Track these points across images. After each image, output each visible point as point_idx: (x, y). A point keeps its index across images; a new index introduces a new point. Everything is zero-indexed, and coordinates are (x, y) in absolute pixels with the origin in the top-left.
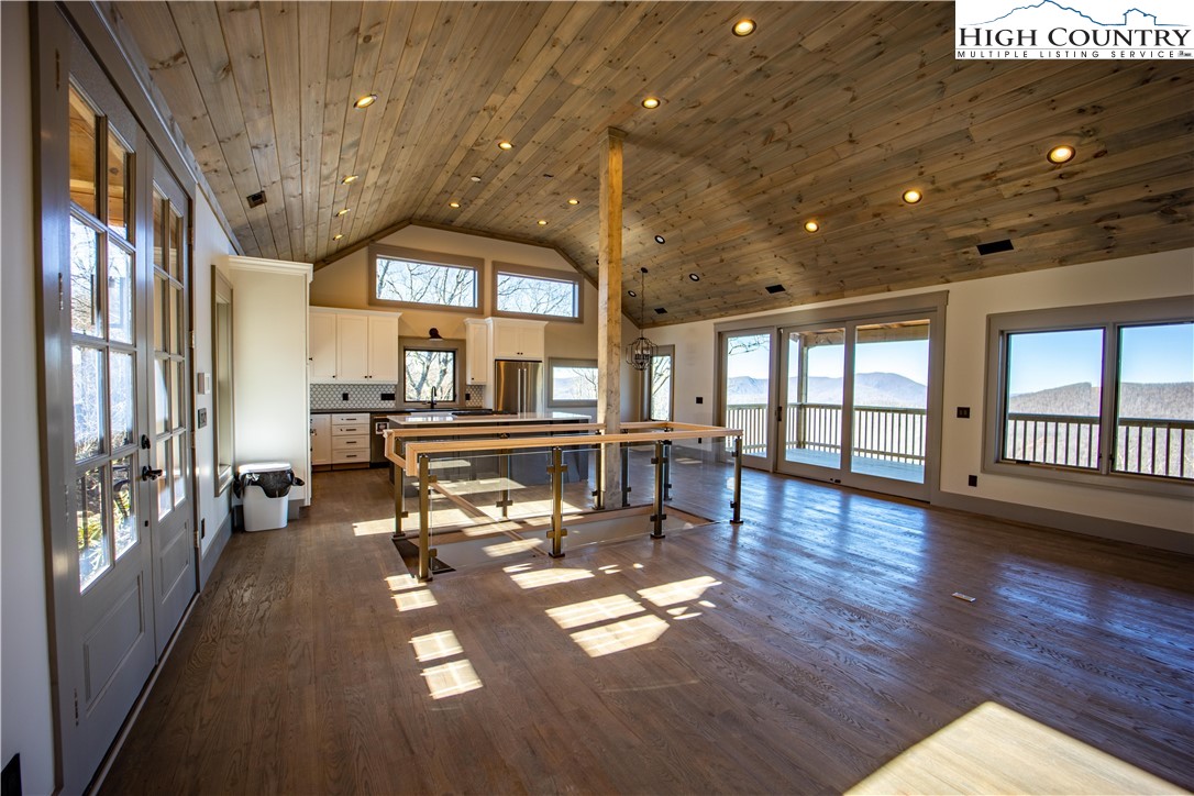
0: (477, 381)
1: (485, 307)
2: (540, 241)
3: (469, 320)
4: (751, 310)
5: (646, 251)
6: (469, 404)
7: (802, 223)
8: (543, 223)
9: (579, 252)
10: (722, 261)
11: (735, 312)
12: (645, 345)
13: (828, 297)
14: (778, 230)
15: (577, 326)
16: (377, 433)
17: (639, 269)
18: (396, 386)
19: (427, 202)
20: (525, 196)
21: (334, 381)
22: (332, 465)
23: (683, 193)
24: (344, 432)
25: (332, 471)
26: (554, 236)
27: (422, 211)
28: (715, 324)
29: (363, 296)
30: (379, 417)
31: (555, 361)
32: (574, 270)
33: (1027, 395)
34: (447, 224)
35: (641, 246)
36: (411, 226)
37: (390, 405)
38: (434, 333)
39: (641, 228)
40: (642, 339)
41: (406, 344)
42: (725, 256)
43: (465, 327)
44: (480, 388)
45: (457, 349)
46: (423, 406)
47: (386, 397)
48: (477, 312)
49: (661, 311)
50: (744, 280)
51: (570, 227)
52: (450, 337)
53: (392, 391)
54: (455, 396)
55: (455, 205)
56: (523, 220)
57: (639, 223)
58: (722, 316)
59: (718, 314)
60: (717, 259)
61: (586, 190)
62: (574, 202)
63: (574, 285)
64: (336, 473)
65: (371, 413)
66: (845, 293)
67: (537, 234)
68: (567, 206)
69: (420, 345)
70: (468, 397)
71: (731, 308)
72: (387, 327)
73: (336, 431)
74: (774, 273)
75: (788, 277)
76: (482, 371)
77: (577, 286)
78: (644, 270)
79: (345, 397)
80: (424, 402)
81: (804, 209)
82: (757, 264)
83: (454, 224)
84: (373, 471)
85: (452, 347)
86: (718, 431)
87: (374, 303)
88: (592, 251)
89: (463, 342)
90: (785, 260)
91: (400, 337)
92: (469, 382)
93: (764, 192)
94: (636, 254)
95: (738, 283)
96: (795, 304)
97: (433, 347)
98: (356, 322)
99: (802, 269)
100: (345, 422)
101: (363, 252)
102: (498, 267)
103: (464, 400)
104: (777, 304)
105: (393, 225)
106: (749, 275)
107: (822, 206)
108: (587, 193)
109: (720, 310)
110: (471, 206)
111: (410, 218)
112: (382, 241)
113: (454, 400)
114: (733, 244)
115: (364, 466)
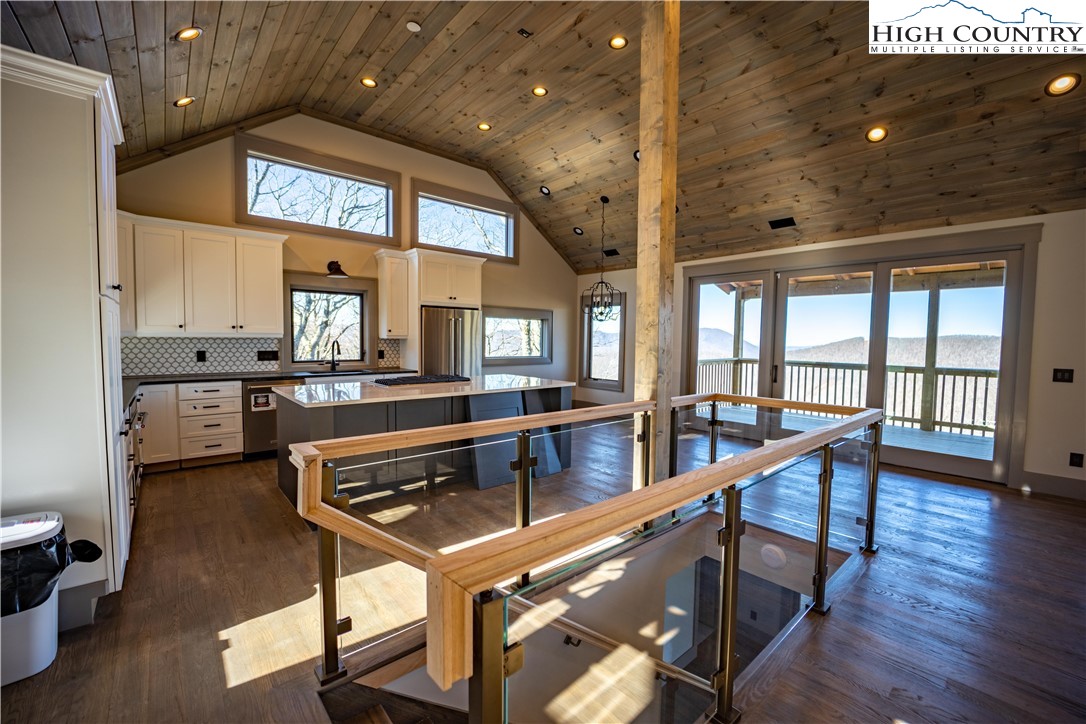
0: (395, 334)
1: (402, 235)
2: (471, 159)
3: (383, 252)
4: (740, 250)
5: (614, 173)
6: (383, 363)
7: (863, 128)
8: (484, 127)
9: (519, 175)
10: (720, 185)
11: (713, 253)
12: (605, 291)
13: (855, 232)
14: (824, 139)
15: (511, 268)
16: (254, 409)
17: (598, 199)
18: (279, 340)
19: (327, 73)
20: (476, 73)
21: (181, 333)
22: (181, 461)
23: (702, 82)
24: (200, 411)
25: (181, 469)
26: (491, 152)
27: (317, 91)
28: (684, 268)
29: (228, 208)
30: (255, 387)
31: (489, 310)
32: (509, 200)
33: (818, 347)
34: (351, 119)
35: (609, 166)
36: (299, 116)
37: (272, 367)
38: (334, 268)
39: (618, 140)
40: (602, 282)
41: (294, 281)
42: (729, 178)
43: (376, 262)
44: (397, 343)
45: (367, 292)
46: (320, 368)
47: (263, 356)
48: (394, 243)
49: (612, 253)
50: (743, 211)
51: (517, 137)
52: (355, 274)
53: (274, 347)
54: (363, 353)
55: (369, 82)
56: (460, 118)
57: (618, 132)
58: (694, 258)
59: (688, 256)
60: (715, 183)
61: (567, 68)
62: (540, 91)
63: (507, 217)
64: (187, 474)
65: (243, 380)
66: (881, 229)
67: (469, 146)
68: (527, 97)
69: (315, 284)
70: (381, 355)
71: (709, 249)
72: (267, 256)
73: (185, 409)
74: (787, 201)
75: (807, 207)
76: (403, 323)
77: (511, 221)
78: (605, 200)
79: (201, 356)
80: (320, 362)
81: (877, 106)
82: (768, 190)
83: (361, 119)
84: (248, 466)
85: (360, 287)
86: (686, 400)
87: (242, 219)
88: (538, 173)
89: (375, 282)
90: (815, 183)
91: (286, 272)
92: (384, 334)
93: (828, 80)
94: (600, 177)
95: (732, 216)
96: (805, 243)
97: (333, 287)
98: (215, 244)
99: (832, 197)
100: (201, 395)
101: (226, 144)
102: (420, 187)
103: (376, 357)
104: (777, 243)
105: (272, 109)
106: (752, 204)
107: (909, 102)
108: (567, 75)
109: (694, 251)
110: (395, 86)
111: (298, 104)
112: (257, 131)
113: (362, 359)
114: (747, 161)
115: (233, 459)
